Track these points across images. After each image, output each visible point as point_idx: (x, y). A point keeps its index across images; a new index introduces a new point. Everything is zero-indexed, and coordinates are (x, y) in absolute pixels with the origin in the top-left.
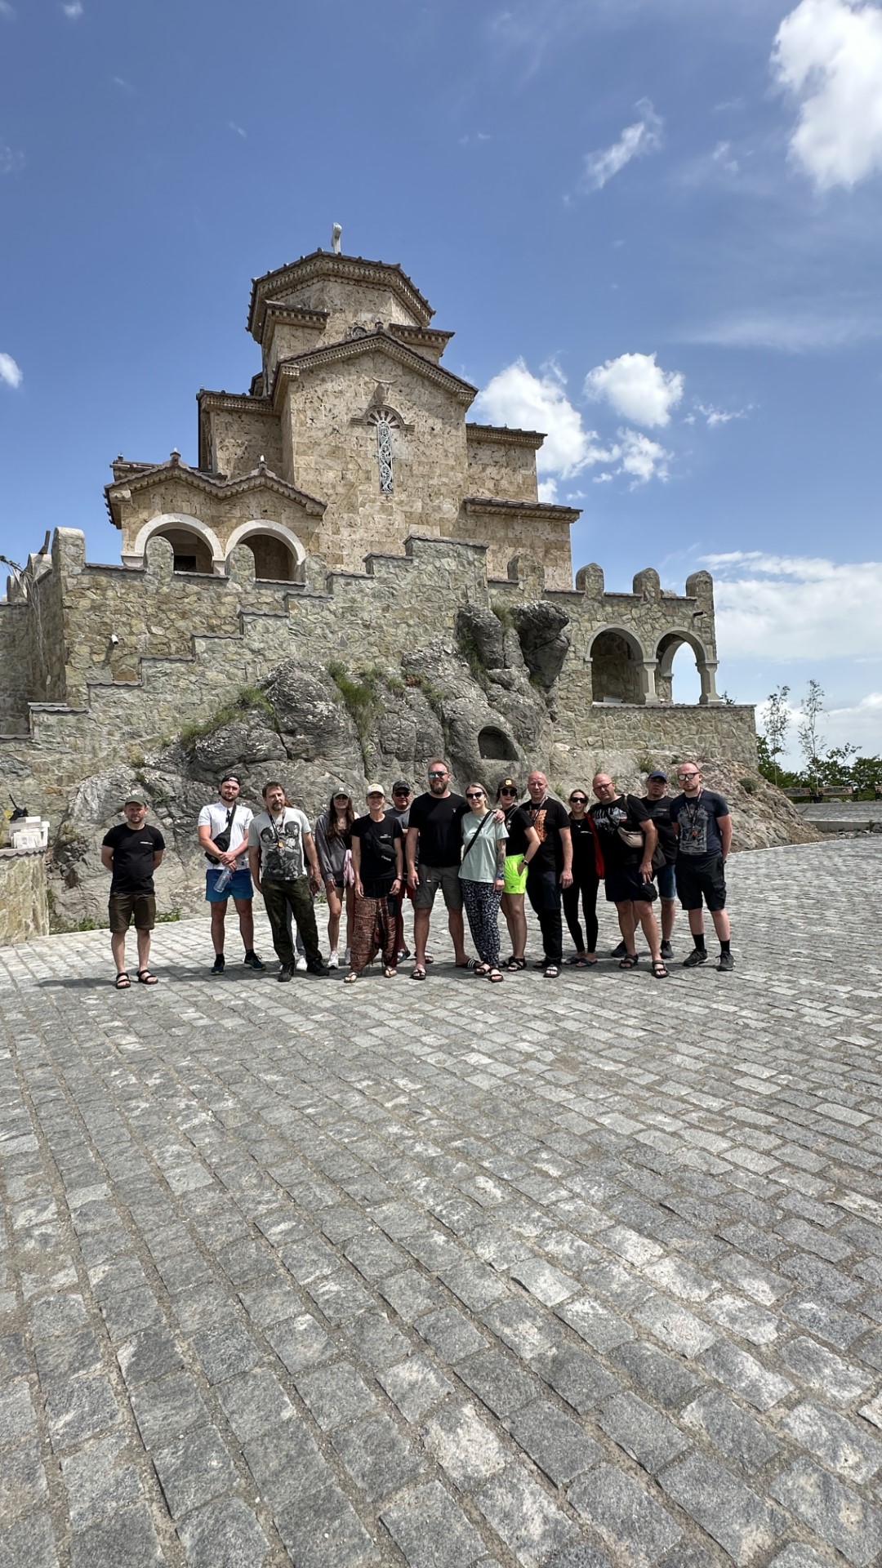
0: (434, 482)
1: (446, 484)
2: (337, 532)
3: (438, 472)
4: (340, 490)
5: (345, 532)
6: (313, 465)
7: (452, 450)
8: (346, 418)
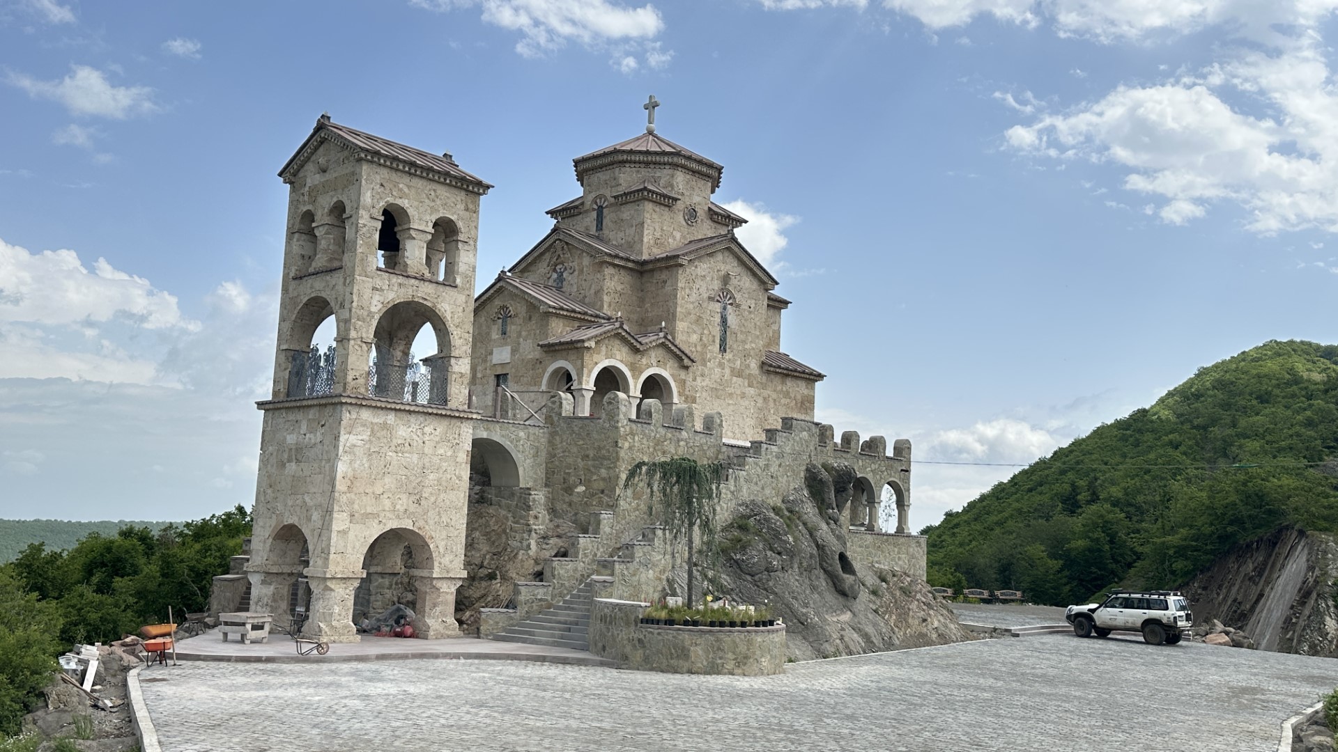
0: (747, 346)
1: (753, 349)
2: (694, 380)
3: (750, 339)
4: (699, 348)
5: (699, 379)
6: (686, 330)
7: (758, 324)
8: (705, 296)
